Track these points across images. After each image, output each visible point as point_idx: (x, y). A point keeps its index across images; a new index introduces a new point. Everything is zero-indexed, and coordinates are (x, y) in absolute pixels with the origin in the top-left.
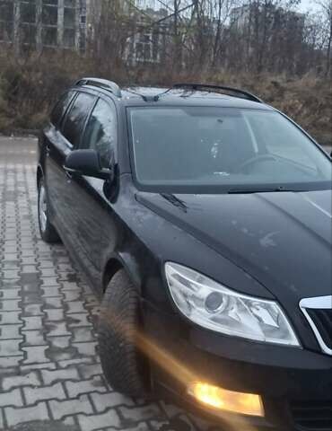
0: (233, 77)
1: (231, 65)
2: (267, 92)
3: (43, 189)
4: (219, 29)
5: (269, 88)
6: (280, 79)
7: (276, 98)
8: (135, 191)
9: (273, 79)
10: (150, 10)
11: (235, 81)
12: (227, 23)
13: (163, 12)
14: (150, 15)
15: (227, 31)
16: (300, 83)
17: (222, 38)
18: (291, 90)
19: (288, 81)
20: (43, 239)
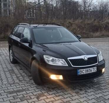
0: (57, 21)
1: (57, 18)
2: (68, 25)
3: (11, 51)
4: (52, 7)
5: (68, 24)
6: (71, 21)
7: (70, 26)
8: (36, 44)
9: (69, 21)
10: (31, 2)
11: (58, 22)
12: (55, 5)
13: (35, 3)
14: (31, 4)
15: (55, 8)
16: (77, 22)
17: (53, 10)
18: (74, 24)
19: (74, 21)
20: (11, 63)
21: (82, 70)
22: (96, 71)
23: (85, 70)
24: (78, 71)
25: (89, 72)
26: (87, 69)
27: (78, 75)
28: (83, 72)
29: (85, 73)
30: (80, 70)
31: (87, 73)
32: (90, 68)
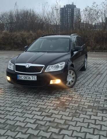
21: (21, 76)
22: (36, 80)
23: (23, 76)
24: (18, 76)
25: (27, 79)
26: (25, 76)
27: (18, 79)
28: (22, 77)
29: (23, 79)
30: (19, 75)
31: (25, 79)
32: (29, 76)
